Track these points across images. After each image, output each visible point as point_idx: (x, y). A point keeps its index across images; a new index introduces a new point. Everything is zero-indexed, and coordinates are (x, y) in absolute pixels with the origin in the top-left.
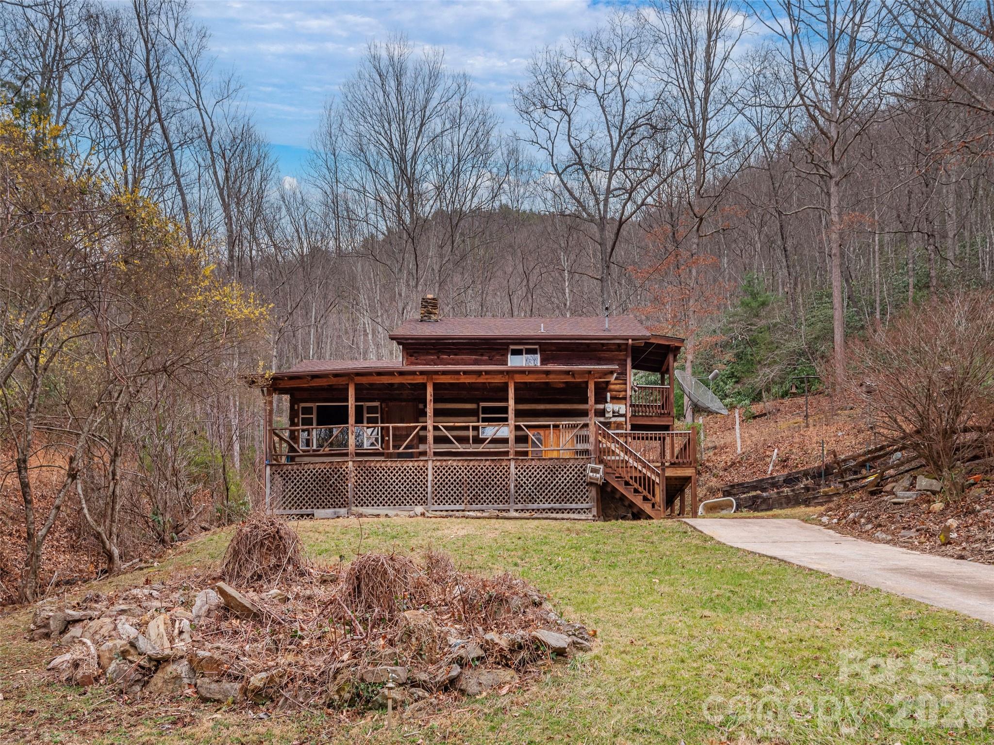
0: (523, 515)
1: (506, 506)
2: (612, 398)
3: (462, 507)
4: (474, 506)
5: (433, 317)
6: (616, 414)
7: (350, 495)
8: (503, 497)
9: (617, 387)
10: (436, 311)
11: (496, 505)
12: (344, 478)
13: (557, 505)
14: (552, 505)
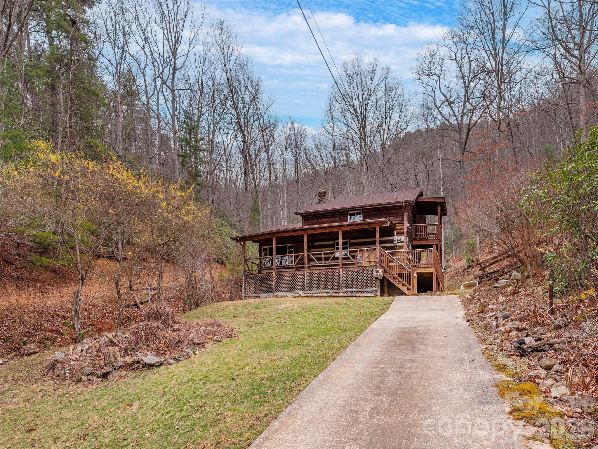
0: (346, 294)
1: (338, 291)
2: (397, 233)
3: (319, 291)
4: (324, 291)
5: (324, 200)
6: (399, 241)
7: (274, 287)
8: (337, 286)
9: (400, 227)
10: (325, 198)
11: (334, 290)
12: (271, 280)
13: (361, 289)
14: (359, 289)
